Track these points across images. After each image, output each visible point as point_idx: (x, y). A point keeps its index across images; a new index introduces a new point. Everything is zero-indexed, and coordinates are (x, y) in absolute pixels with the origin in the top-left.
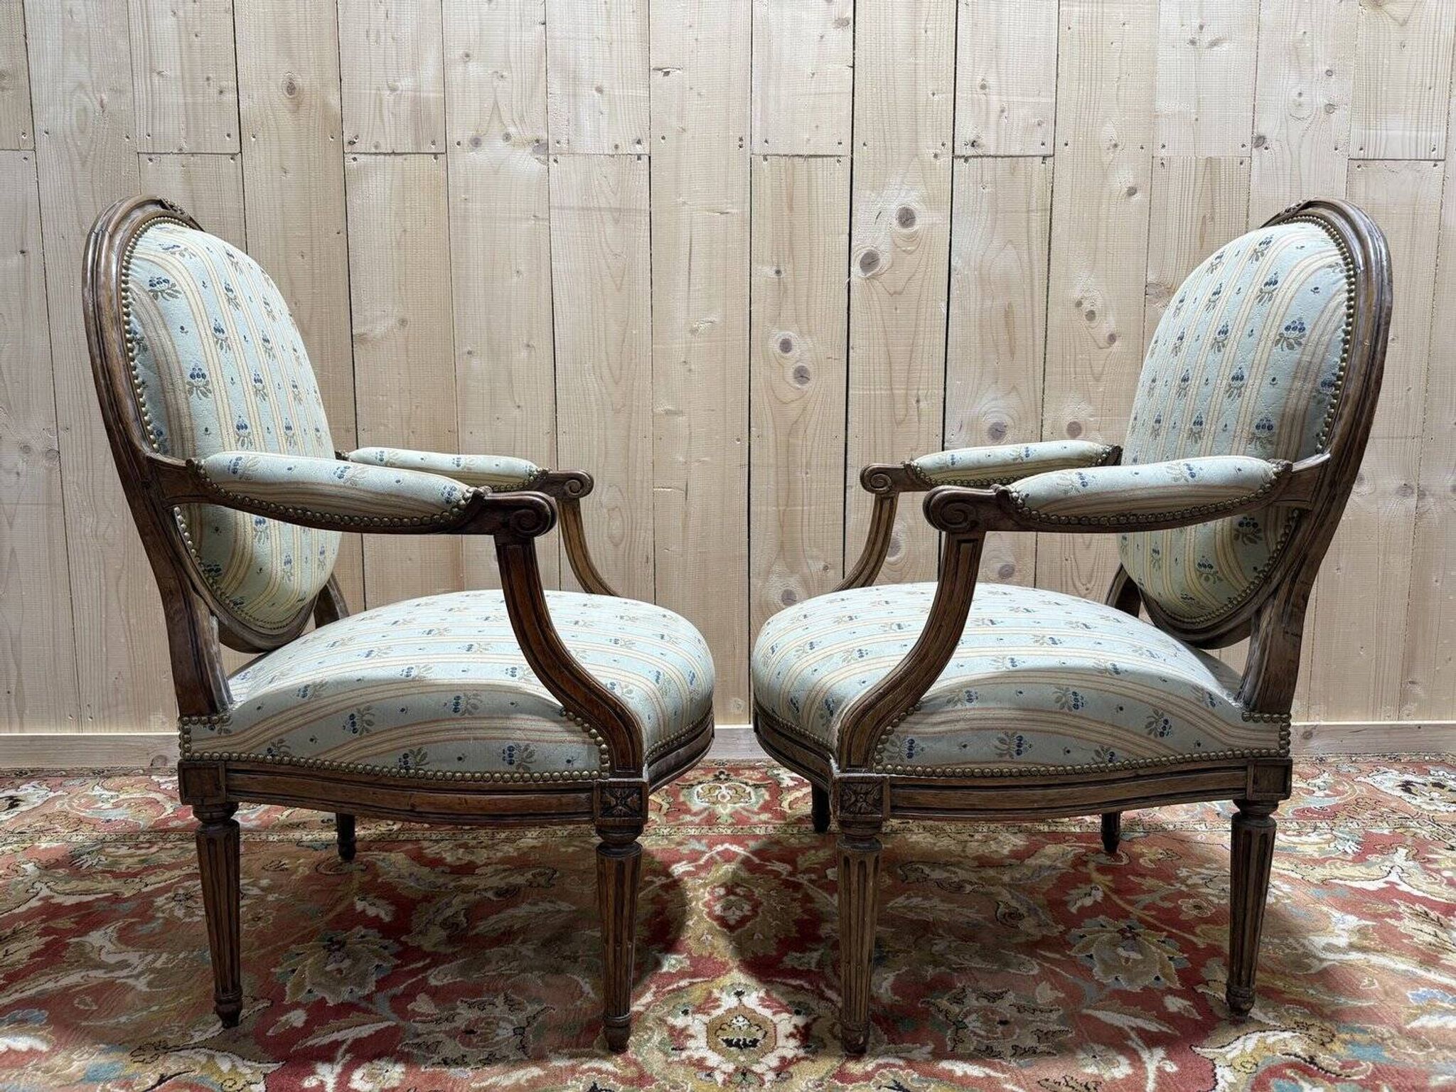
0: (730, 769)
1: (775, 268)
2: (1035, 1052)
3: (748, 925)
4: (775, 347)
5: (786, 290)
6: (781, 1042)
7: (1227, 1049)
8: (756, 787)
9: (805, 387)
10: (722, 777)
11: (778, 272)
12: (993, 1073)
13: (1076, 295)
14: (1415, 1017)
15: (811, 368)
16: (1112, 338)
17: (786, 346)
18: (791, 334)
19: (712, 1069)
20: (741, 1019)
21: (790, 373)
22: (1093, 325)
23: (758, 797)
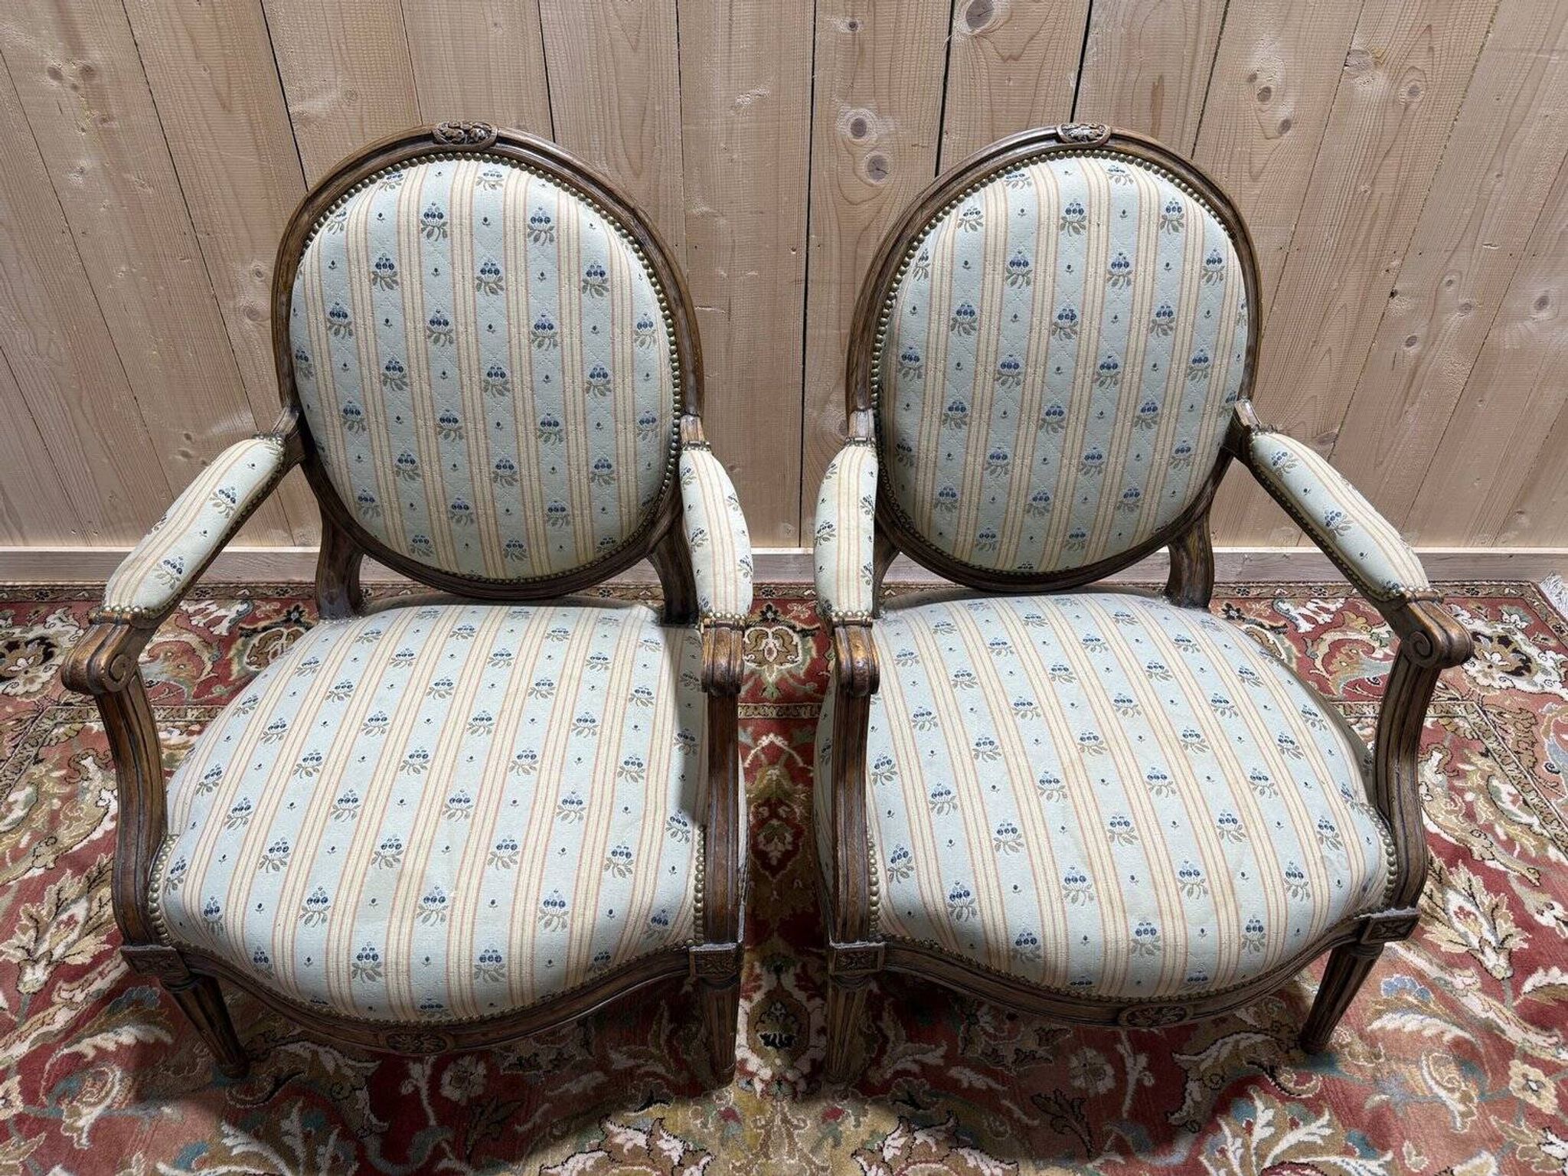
0: (777, 602)
1: (848, 20)
2: (1034, 1058)
3: (789, 864)
4: (844, 129)
5: (862, 51)
6: (813, 1040)
7: (1203, 1056)
8: (804, 633)
9: (881, 183)
10: (770, 615)
11: (853, 26)
12: (994, 1085)
13: (1254, 65)
14: (1379, 1014)
15: (888, 158)
16: (1286, 125)
17: (859, 128)
18: (866, 113)
19: (752, 1074)
20: (779, 1006)
21: (863, 167)
22: (1264, 107)
23: (806, 651)
